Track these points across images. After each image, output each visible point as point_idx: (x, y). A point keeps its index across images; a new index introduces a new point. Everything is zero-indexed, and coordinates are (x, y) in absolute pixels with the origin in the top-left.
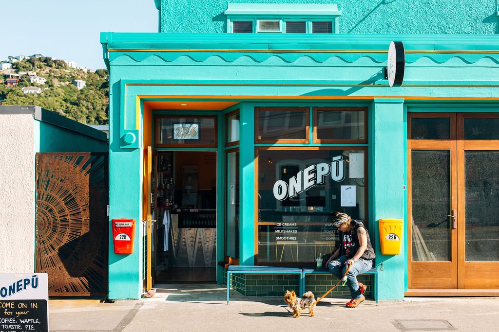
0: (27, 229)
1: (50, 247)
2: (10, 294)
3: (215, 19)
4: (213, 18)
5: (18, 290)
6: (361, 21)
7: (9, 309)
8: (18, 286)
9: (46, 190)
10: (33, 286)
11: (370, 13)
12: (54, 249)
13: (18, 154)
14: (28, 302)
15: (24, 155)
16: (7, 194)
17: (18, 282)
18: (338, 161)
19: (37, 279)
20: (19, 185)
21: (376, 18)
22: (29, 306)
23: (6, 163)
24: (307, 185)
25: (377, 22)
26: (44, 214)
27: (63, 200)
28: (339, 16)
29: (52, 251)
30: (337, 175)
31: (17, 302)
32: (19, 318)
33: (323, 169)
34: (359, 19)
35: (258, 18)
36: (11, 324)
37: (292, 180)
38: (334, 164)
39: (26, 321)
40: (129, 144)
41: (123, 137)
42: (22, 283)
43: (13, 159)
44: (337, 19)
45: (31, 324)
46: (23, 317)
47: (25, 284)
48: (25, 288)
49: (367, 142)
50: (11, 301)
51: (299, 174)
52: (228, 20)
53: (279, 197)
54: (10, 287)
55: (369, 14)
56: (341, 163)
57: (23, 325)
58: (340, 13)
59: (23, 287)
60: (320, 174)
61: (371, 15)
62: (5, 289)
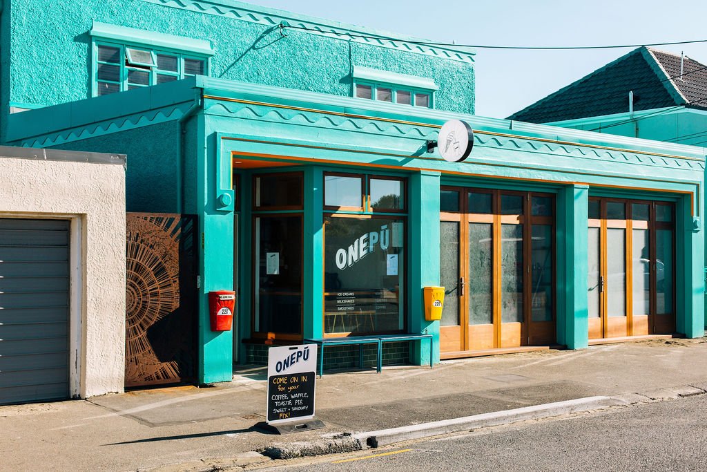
0: (118, 306)
1: (139, 327)
2: (284, 369)
3: (77, 39)
4: (75, 37)
5: (292, 363)
6: (233, 65)
7: (283, 385)
8: (292, 359)
9: (135, 258)
10: (305, 359)
11: (242, 57)
12: (143, 329)
13: (107, 213)
14: (299, 375)
15: (114, 215)
16: (95, 262)
17: (292, 355)
18: (385, 230)
19: (308, 350)
20: (109, 252)
21: (247, 63)
22: (300, 379)
23: (94, 223)
24: (363, 253)
25: (248, 68)
26: (133, 287)
27: (153, 270)
28: (212, 56)
29: (142, 331)
30: (384, 244)
31: (290, 376)
32: (291, 393)
33: (374, 237)
34: (231, 62)
35: (129, 46)
36: (283, 400)
37: (350, 248)
38: (382, 233)
39: (296, 396)
40: (225, 206)
41: (219, 198)
42: (295, 356)
43: (103, 220)
44: (210, 59)
45: (300, 398)
46: (294, 392)
47: (298, 357)
48: (297, 361)
49: (407, 212)
50: (284, 376)
51: (356, 242)
52: (94, 43)
53: (341, 266)
54: (285, 361)
55: (240, 58)
56: (387, 232)
57: (293, 401)
58: (212, 52)
59: (295, 360)
60: (372, 242)
61: (242, 59)
62: (280, 363)
